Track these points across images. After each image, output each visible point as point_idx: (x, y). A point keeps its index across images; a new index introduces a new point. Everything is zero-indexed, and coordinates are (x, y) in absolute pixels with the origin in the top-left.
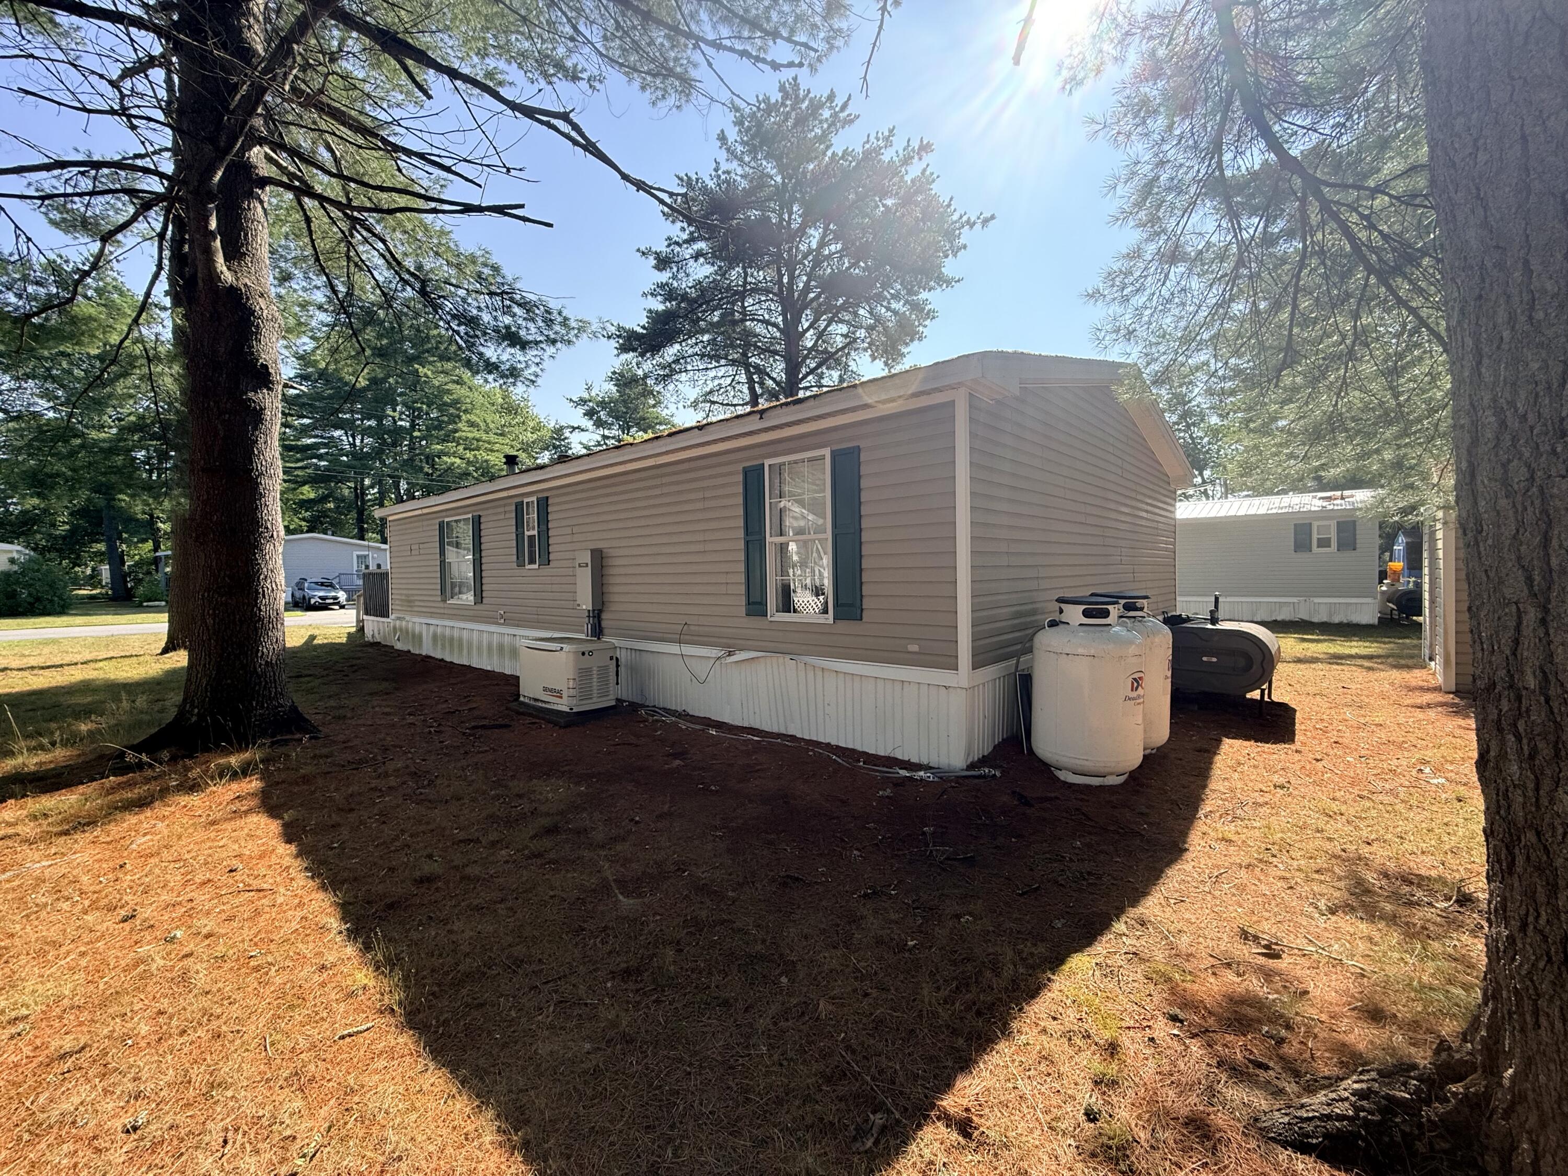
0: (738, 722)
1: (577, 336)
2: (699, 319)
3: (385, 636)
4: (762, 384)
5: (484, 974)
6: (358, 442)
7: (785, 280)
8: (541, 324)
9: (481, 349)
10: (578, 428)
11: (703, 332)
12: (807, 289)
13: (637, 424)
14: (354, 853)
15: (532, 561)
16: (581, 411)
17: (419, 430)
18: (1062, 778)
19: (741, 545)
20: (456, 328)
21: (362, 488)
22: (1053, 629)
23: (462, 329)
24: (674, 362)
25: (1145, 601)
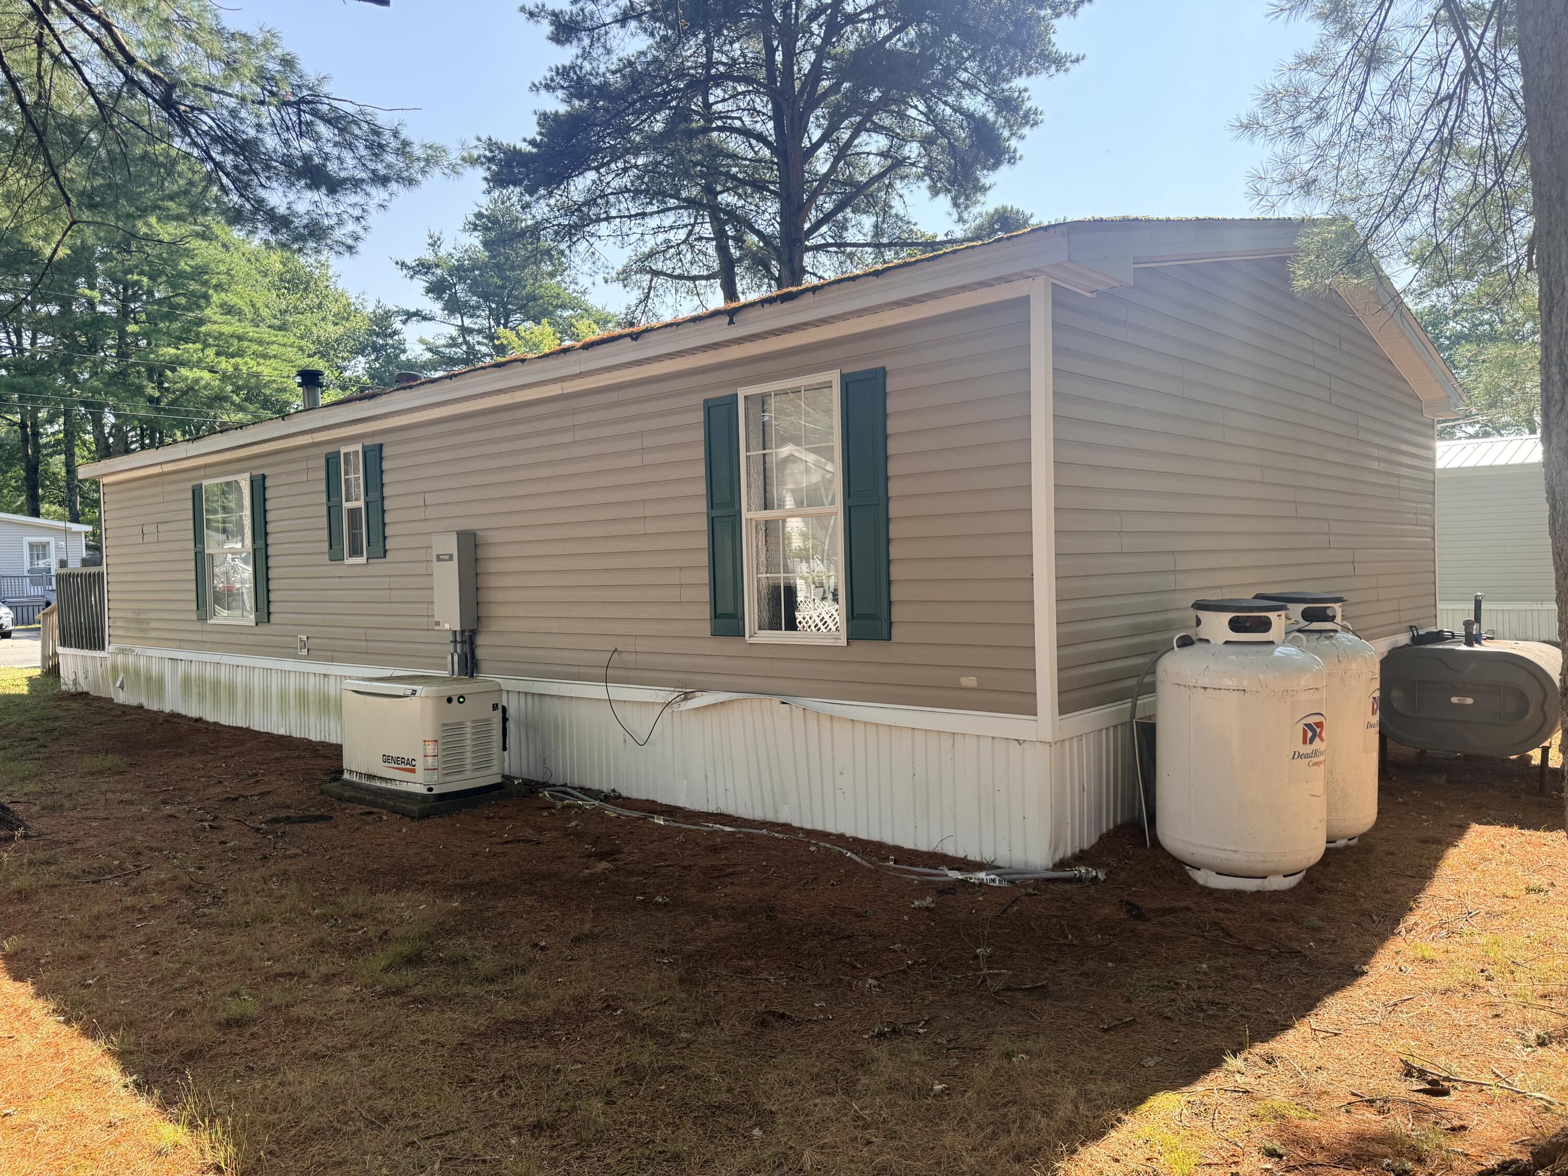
0: (699, 805)
1: (423, 172)
2: (629, 129)
3: (96, 682)
4: (739, 240)
5: (338, 1131)
6: (26, 343)
7: (779, 57)
8: (363, 151)
9: (262, 193)
10: (417, 314)
11: (636, 150)
12: (817, 71)
13: (522, 308)
14: (120, 992)
15: (355, 551)
16: (420, 284)
17: (137, 323)
18: (1201, 882)
19: (702, 524)
20: (218, 158)
21: (35, 425)
22: (1186, 651)
23: (229, 160)
24: (587, 203)
25: (1337, 607)
